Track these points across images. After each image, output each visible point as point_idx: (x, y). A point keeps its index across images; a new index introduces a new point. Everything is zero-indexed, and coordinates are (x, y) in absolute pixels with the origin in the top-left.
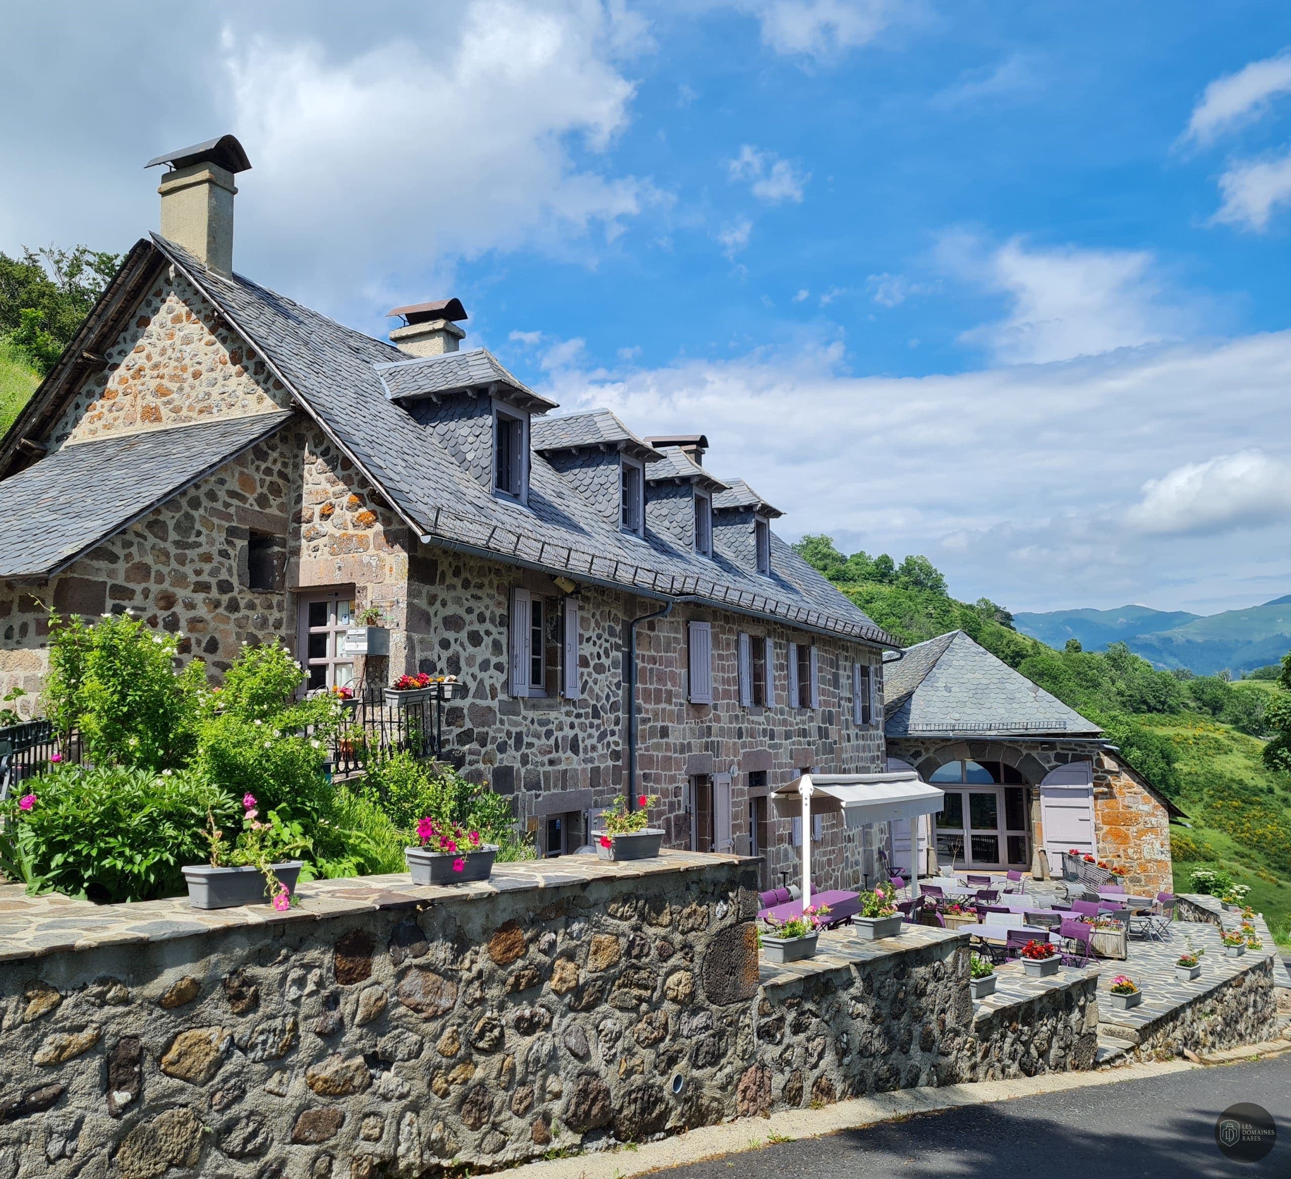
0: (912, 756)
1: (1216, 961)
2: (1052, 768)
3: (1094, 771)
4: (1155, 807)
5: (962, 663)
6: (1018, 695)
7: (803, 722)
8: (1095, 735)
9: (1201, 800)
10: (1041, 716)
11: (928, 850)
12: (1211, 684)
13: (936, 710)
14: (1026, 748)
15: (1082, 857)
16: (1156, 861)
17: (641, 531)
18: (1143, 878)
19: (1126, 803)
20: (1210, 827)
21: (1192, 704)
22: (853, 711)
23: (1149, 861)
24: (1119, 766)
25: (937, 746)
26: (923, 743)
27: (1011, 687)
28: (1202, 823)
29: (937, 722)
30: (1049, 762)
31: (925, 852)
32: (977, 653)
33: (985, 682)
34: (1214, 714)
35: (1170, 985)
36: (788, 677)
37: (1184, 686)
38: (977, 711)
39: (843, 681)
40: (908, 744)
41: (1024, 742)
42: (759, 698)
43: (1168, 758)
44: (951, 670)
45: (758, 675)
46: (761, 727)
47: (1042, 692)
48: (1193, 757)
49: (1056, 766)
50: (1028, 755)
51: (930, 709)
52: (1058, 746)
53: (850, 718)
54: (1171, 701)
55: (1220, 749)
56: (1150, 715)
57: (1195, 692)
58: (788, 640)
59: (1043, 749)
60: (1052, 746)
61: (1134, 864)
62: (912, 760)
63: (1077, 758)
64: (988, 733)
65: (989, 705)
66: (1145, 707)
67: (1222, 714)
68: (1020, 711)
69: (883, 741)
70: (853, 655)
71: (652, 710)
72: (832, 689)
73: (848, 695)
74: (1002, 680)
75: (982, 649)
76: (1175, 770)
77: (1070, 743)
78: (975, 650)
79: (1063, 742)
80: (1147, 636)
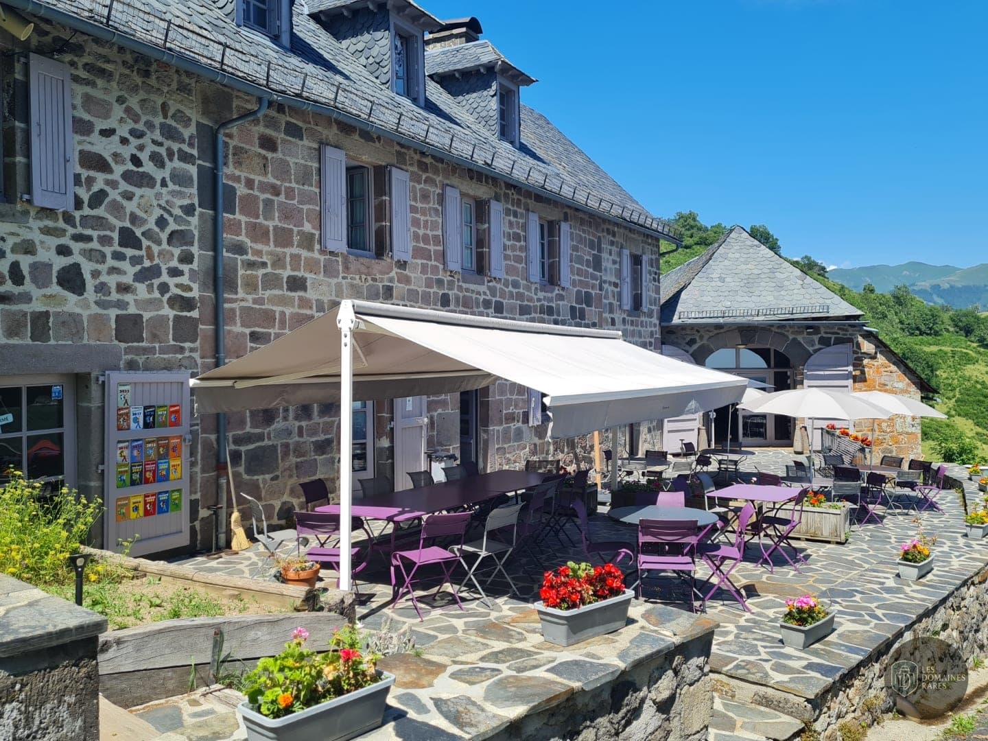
0: (687, 343)
1: (955, 548)
2: (816, 351)
3: (855, 352)
4: (908, 384)
5: (737, 255)
6: (786, 283)
7: (550, 300)
8: (856, 317)
9: (954, 396)
10: (806, 302)
11: (699, 429)
12: (966, 315)
13: (710, 299)
14: (793, 333)
15: (838, 432)
16: (907, 433)
17: (285, 39)
18: (894, 449)
19: (883, 382)
20: (959, 415)
21: (952, 329)
22: (620, 297)
23: (900, 434)
24: (877, 347)
25: (711, 334)
26: (698, 331)
27: (782, 276)
28: (953, 413)
29: (708, 309)
30: (813, 346)
31: (696, 431)
32: (752, 246)
33: (756, 272)
34: (966, 336)
35: (889, 590)
36: (525, 249)
37: (946, 317)
38: (746, 299)
39: (607, 263)
40: (684, 332)
41: (791, 326)
42: (481, 267)
43: (932, 368)
44: (726, 263)
45: (481, 242)
46: (481, 298)
47: (808, 279)
48: (950, 366)
49: (820, 349)
50: (794, 339)
51: (705, 299)
52: (822, 330)
53: (616, 303)
54: (936, 328)
55: (970, 361)
56: (921, 337)
57: (953, 321)
58: (528, 210)
59: (809, 334)
60: (816, 330)
61: (887, 437)
62: (687, 348)
63: (839, 341)
64: (756, 319)
65: (757, 293)
66: (918, 332)
67: (972, 336)
68: (787, 297)
69: (657, 329)
70: (621, 240)
71: (271, 253)
72: (591, 270)
73: (613, 279)
74: (773, 270)
75: (756, 242)
76: (937, 376)
77: (833, 326)
78: (750, 243)
79: (827, 326)
80: (923, 283)
